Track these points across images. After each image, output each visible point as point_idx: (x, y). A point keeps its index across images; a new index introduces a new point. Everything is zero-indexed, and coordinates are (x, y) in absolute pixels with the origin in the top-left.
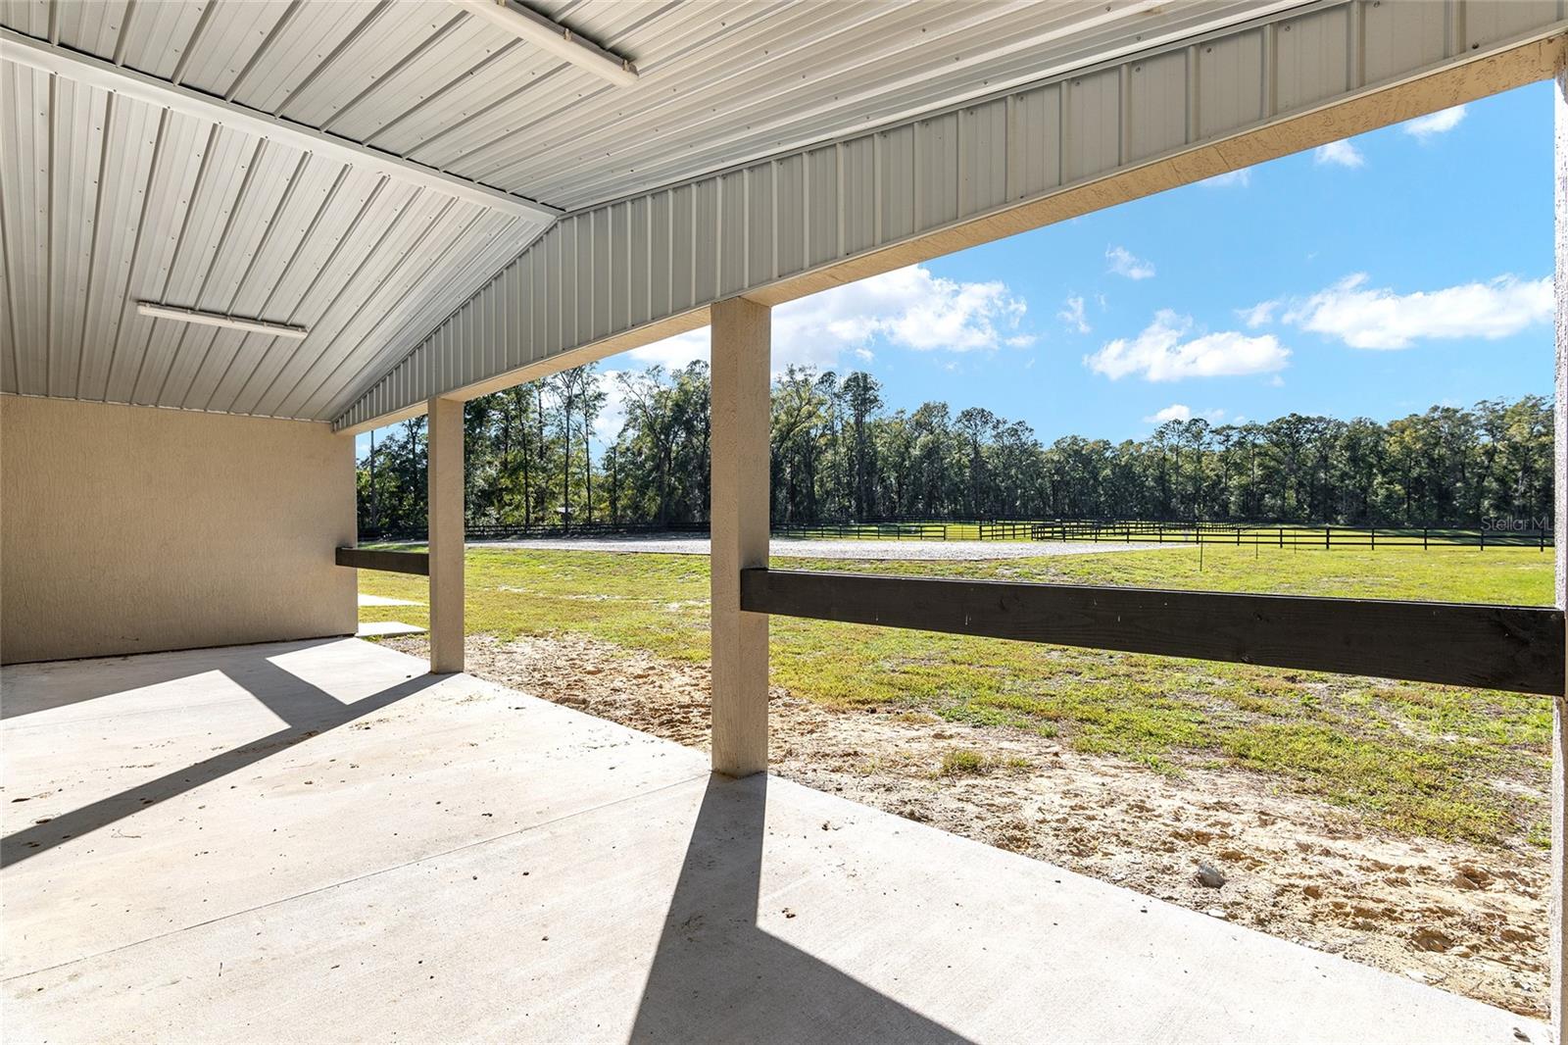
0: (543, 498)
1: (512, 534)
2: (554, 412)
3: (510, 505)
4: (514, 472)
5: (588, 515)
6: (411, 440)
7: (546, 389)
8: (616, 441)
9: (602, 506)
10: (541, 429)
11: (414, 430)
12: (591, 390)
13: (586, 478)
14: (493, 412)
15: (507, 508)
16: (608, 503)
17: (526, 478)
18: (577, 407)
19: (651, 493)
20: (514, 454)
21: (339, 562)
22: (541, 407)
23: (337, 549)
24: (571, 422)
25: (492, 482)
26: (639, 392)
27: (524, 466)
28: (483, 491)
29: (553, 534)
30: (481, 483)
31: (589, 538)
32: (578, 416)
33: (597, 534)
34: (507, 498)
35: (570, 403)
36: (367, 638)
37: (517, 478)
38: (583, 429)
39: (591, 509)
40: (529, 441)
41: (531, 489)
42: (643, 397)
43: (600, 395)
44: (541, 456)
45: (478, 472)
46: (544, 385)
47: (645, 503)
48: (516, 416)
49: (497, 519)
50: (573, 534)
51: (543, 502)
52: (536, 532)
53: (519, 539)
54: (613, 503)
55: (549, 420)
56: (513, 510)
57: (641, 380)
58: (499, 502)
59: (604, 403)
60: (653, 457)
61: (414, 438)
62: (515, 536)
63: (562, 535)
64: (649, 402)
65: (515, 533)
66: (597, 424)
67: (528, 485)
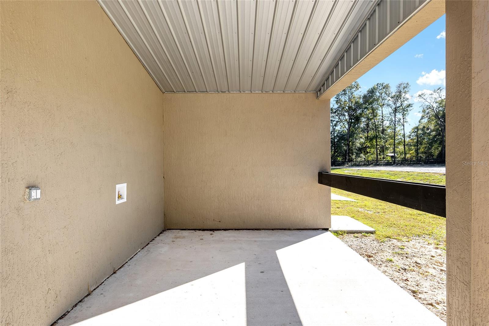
0: (383, 149)
1: (371, 164)
2: (388, 115)
3: (370, 153)
4: (371, 140)
5: (404, 156)
6: (333, 131)
7: (385, 106)
8: (417, 124)
9: (411, 152)
10: (383, 122)
11: (334, 127)
12: (406, 103)
13: (403, 141)
14: (363, 118)
15: (369, 154)
16: (414, 151)
17: (377, 142)
18: (399, 112)
19: (436, 145)
20: (371, 133)
21: (320, 182)
22: (382, 114)
23: (319, 173)
24: (396, 118)
25: (362, 144)
26: (429, 101)
27: (376, 137)
28: (359, 148)
29: (388, 164)
30: (358, 145)
31: (405, 166)
32: (399, 116)
33: (410, 164)
34: (368, 150)
35: (395, 111)
36: (336, 233)
37: (372, 143)
38: (402, 121)
39: (405, 154)
40: (377, 128)
41: (378, 146)
42: (432, 104)
43: (409, 105)
44: (383, 133)
45: (357, 141)
46: (384, 105)
47: (432, 150)
48: (372, 118)
49: (365, 159)
50: (397, 164)
51: (383, 152)
52: (381, 163)
53: (374, 166)
54: (417, 151)
55: (386, 118)
56: (371, 154)
57: (431, 96)
58: (364, 152)
59: (412, 108)
60: (437, 130)
61: (334, 130)
62: (372, 165)
63: (392, 165)
64: (435, 105)
65: (372, 164)
66: (408, 118)
67: (377, 145)
